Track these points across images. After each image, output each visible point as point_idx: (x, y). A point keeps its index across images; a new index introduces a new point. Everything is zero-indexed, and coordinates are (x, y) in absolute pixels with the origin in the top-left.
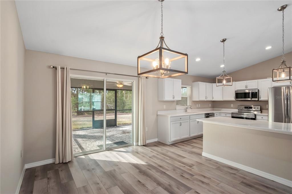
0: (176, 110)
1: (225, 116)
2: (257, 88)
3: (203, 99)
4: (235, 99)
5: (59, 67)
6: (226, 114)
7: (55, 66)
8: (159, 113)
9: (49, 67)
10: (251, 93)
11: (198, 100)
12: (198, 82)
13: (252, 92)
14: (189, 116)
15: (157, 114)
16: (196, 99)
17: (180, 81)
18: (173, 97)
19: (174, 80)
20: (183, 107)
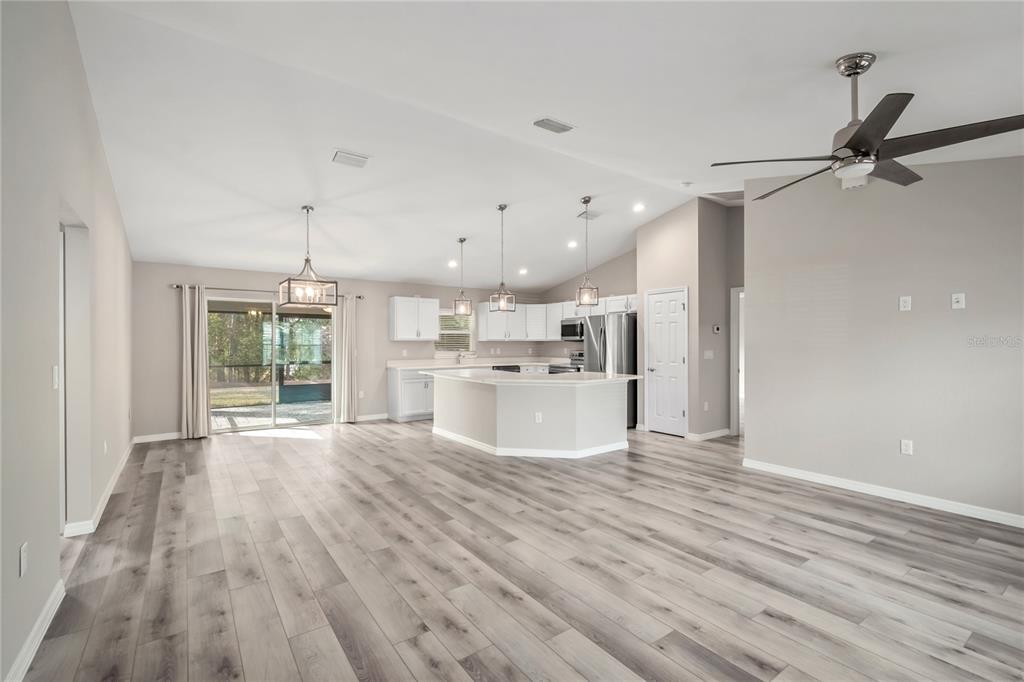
0: (434, 358)
4: (561, 338)
5: (187, 286)
7: (179, 284)
8: (390, 364)
9: (171, 286)
10: (579, 326)
11: (486, 340)
12: (486, 302)
15: (386, 366)
16: (483, 338)
17: (436, 302)
18: (418, 334)
19: (421, 300)
20: (453, 354)
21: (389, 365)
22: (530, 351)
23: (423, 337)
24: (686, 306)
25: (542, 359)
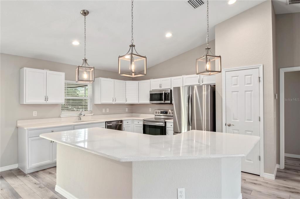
0: (60, 117)
1: (138, 123)
2: (170, 88)
3: (109, 101)
4: (149, 102)
6: (138, 121)
10: (163, 94)
11: (100, 103)
12: (100, 78)
13: (165, 93)
14: (73, 126)
15: (17, 125)
16: (98, 102)
17: (63, 75)
18: (46, 99)
19: (49, 72)
20: (75, 114)
21: (19, 125)
22: (127, 110)
23: (51, 101)
24: (261, 79)
25: (134, 114)
